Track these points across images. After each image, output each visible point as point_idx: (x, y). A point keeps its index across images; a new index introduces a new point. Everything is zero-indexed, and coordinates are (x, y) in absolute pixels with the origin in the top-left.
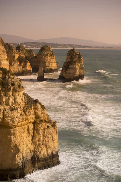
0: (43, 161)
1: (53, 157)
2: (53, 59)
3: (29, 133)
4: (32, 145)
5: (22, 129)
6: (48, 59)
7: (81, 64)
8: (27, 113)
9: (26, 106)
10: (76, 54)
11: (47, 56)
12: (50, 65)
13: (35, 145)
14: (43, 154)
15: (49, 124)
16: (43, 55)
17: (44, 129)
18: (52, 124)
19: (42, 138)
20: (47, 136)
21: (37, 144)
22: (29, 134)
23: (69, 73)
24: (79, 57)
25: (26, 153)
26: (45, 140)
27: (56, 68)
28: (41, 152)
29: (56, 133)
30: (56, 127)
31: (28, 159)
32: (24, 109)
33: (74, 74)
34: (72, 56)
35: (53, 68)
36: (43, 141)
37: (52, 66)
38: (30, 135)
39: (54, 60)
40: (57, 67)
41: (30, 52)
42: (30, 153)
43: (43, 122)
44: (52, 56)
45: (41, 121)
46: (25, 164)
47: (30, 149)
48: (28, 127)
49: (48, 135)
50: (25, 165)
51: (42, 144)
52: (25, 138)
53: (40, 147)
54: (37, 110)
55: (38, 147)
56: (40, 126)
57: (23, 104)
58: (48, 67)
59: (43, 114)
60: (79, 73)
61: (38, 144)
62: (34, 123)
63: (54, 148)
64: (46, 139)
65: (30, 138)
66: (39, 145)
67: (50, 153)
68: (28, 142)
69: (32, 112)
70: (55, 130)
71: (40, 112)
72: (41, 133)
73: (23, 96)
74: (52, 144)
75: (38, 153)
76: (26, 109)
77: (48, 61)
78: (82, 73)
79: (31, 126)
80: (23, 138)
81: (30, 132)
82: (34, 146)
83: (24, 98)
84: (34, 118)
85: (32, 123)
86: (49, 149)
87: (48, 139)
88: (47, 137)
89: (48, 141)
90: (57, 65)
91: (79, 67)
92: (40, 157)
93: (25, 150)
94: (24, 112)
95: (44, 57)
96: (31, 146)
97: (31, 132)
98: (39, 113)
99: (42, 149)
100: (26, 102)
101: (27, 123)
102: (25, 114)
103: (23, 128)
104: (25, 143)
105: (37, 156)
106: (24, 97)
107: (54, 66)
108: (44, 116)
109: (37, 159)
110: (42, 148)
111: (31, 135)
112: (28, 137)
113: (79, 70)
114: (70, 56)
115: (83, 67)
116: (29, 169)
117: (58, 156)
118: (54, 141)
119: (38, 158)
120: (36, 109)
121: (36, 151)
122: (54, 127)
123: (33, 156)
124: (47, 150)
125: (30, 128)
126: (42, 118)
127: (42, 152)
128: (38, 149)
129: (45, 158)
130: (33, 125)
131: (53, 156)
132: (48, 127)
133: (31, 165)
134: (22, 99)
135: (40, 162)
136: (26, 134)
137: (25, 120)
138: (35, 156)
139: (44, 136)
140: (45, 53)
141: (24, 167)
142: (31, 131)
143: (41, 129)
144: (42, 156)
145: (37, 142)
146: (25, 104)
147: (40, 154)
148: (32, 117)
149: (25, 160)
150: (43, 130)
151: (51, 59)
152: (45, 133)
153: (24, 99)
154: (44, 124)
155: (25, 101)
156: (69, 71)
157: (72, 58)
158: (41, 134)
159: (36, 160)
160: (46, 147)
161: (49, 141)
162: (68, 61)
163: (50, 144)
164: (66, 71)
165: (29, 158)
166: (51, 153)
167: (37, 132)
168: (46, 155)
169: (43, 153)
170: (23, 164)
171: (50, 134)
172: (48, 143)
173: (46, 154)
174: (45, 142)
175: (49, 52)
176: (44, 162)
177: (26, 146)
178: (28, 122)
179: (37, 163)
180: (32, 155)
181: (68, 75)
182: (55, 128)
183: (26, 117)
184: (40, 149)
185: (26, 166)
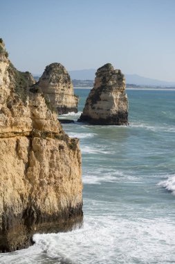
0: (49, 221)
1: (70, 215)
2: (69, 88)
3: (19, 155)
4: (25, 183)
5: (4, 143)
6: (60, 87)
7: (122, 92)
8: (15, 110)
9: (14, 94)
10: (113, 73)
11: (58, 82)
12: (64, 100)
13: (33, 185)
14: (48, 204)
15: (62, 143)
16: (51, 81)
17: (52, 152)
18: (70, 142)
19: (47, 170)
20: (58, 165)
21: (35, 183)
22: (20, 158)
23: (99, 109)
24: (119, 79)
25: (11, 199)
26: (55, 176)
27: (75, 105)
28: (44, 200)
29: (77, 163)
30: (78, 151)
31: (15, 213)
32: (8, 100)
33: (108, 110)
34: (104, 78)
35: (69, 106)
36: (50, 176)
37: (68, 101)
38: (22, 161)
39: (71, 91)
40: (77, 103)
41: (26, 76)
42: (20, 200)
43: (50, 137)
44: (66, 82)
45: (46, 134)
46: (9, 221)
47: (20, 192)
48: (18, 142)
49: (60, 164)
50: (8, 224)
51: (47, 182)
52: (10, 165)
53: (43, 189)
54: (36, 110)
55: (38, 188)
56: (44, 142)
57: (6, 90)
58: (60, 102)
59: (49, 121)
60: (119, 108)
61: (38, 182)
62: (31, 136)
63: (74, 194)
64: (57, 173)
65: (22, 167)
66: (41, 184)
67: (64, 204)
68: (16, 175)
69: (27, 111)
70: (76, 156)
71: (45, 115)
72: (45, 159)
73: (8, 74)
74: (70, 185)
75: (39, 203)
76: (14, 101)
77: (60, 91)
78: (125, 108)
79: (24, 142)
80: (5, 164)
81: (21, 154)
82: (30, 186)
83: (8, 78)
84: (30, 125)
85: (27, 136)
86: (62, 196)
87: (60, 172)
88: (57, 168)
89: (61, 178)
90: (77, 100)
91: (118, 97)
92: (42, 210)
93: (9, 190)
94: (9, 107)
95: (52, 84)
96: (23, 187)
97: (25, 154)
98: (41, 116)
99: (47, 194)
100: (12, 86)
101: (16, 133)
102: (12, 111)
103: (7, 141)
104: (9, 176)
105: (35, 207)
106: (9, 76)
107: (70, 101)
108: (52, 125)
109: (35, 215)
110: (47, 190)
111: (24, 162)
112: (16, 165)
113: (119, 104)
114: (102, 78)
115: (126, 96)
116: (17, 236)
117: (82, 215)
118: (72, 179)
119: (39, 212)
120: (36, 107)
121: (34, 196)
122: (74, 150)
123: (27, 208)
124: (58, 198)
125: (21, 145)
126: (49, 129)
127: (47, 200)
128: (40, 193)
129: (54, 214)
130: (28, 141)
131: (72, 212)
132: (61, 147)
133: (22, 227)
134: (5, 80)
135: (41, 222)
136: (12, 158)
137: (12, 126)
138: (31, 209)
139: (51, 165)
140: (54, 77)
141: (8, 228)
142: (23, 153)
143: (45, 150)
144: (47, 210)
145: (37, 178)
146: (12, 92)
147: (44, 203)
148: (25, 122)
149: (9, 213)
150: (50, 154)
151: (65, 88)
152: (55, 160)
153: (8, 80)
154: (52, 140)
155: (10, 84)
156: (99, 104)
157: (105, 81)
158: (46, 161)
159: (33, 218)
160: (56, 189)
161: (63, 179)
162: (97, 87)
163: (64, 185)
164: (95, 105)
165: (18, 211)
166: (66, 205)
167: (36, 156)
168: (57, 208)
169: (50, 202)
170: (3, 221)
171: (66, 164)
172: (60, 181)
173: (56, 205)
174: (55, 178)
175: (61, 76)
176: (51, 224)
177: (11, 183)
178: (17, 131)
179: (37, 223)
180: (25, 206)
181: (97, 111)
182: (76, 152)
183: (13, 119)
184: (43, 194)
185: (10, 226)
